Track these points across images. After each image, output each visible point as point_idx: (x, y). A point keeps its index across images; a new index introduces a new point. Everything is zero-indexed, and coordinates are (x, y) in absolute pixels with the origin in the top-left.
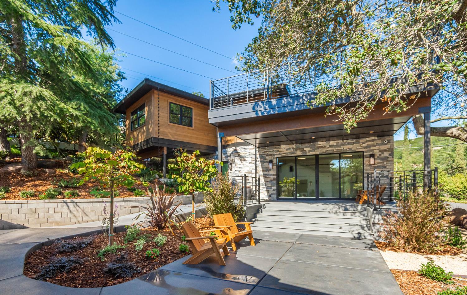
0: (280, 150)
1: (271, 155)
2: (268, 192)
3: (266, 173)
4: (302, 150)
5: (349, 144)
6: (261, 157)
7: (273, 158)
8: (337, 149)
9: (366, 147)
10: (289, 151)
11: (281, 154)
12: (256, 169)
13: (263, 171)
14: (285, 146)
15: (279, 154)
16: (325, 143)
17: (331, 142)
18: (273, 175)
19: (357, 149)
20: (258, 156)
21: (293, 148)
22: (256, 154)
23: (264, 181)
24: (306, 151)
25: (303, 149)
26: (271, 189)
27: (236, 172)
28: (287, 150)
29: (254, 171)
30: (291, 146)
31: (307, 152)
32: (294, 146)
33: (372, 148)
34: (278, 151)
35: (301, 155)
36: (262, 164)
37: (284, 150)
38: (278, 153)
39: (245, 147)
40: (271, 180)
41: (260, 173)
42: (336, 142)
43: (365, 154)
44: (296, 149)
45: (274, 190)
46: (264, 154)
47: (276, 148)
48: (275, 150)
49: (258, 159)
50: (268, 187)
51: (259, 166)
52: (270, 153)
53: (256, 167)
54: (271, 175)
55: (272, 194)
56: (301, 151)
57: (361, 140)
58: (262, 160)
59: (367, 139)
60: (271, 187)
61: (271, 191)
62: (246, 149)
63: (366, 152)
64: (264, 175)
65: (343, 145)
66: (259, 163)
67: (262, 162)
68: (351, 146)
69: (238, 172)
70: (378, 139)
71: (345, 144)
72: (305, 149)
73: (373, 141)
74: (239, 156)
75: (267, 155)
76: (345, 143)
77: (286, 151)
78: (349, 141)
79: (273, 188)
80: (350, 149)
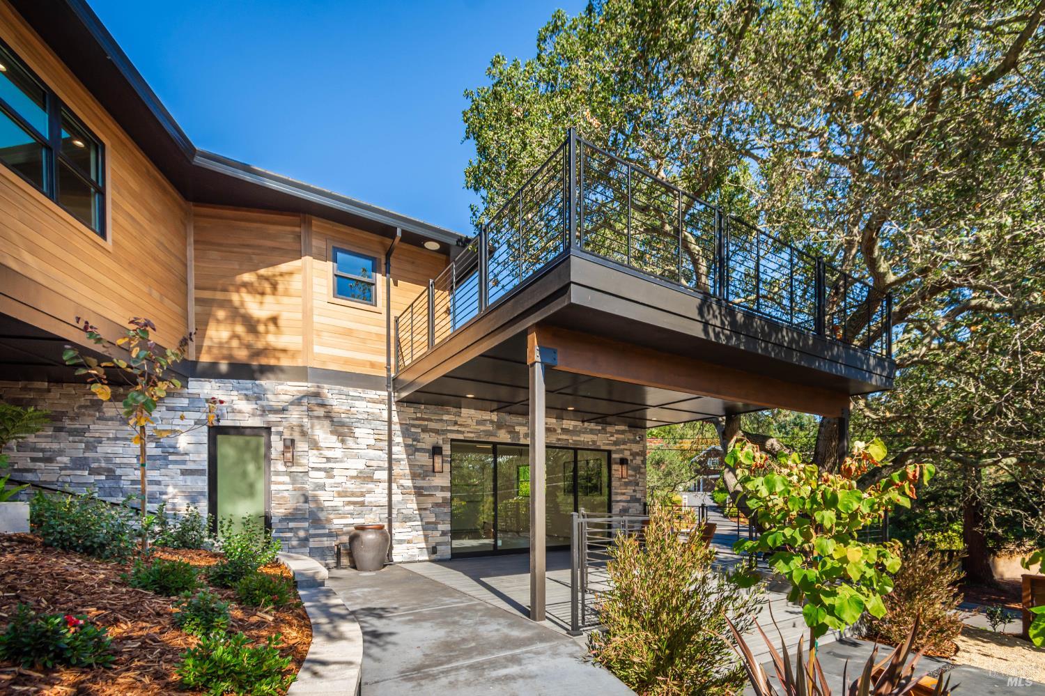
0: (460, 420)
1: (437, 432)
2: (426, 537)
3: (420, 483)
4: (512, 432)
5: (592, 432)
6: (406, 432)
7: (441, 442)
8: (574, 438)
9: (615, 443)
10: (482, 428)
11: (462, 432)
12: (390, 469)
13: (414, 476)
14: (472, 412)
15: (458, 432)
16: (554, 421)
17: (565, 422)
18: (443, 489)
19: (604, 444)
20: (396, 427)
21: (492, 422)
22: (390, 422)
23: (415, 506)
24: (518, 433)
25: (513, 427)
26: (436, 529)
27: (312, 474)
28: (479, 423)
29: (383, 475)
30: (487, 416)
31: (521, 436)
32: (494, 417)
33: (622, 447)
34: (456, 423)
35: (509, 441)
36: (408, 455)
37: (469, 422)
38: (456, 428)
39: (353, 392)
40: (437, 505)
41: (402, 482)
42: (573, 423)
43: (614, 456)
44: (499, 425)
45: (444, 533)
46: (414, 426)
47: (448, 413)
48: (445, 417)
49: (398, 439)
50: (428, 523)
51: (399, 461)
52: (432, 425)
53: (390, 460)
54: (436, 488)
55: (438, 544)
56: (510, 432)
57: (609, 429)
58: (410, 441)
59: (617, 427)
60: (436, 523)
61: (436, 536)
62: (354, 398)
63: (616, 452)
64: (415, 487)
65: (584, 433)
66: (399, 451)
67: (411, 450)
68: (595, 437)
69: (322, 474)
70: (630, 431)
71: (585, 432)
72: (517, 429)
73: (622, 432)
74: (328, 416)
75: (425, 430)
76: (586, 428)
77: (474, 427)
78: (592, 426)
79: (441, 527)
80: (594, 442)
